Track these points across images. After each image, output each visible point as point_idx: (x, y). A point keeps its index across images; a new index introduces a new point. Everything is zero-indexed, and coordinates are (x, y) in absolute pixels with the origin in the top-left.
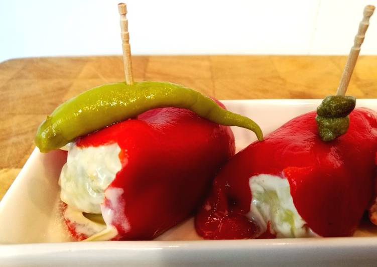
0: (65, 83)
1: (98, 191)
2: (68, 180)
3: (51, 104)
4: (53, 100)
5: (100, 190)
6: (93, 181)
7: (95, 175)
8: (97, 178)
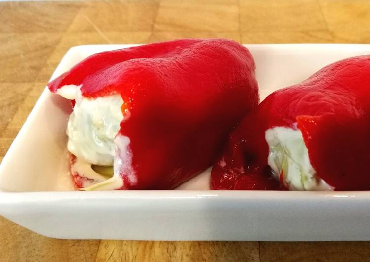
0: (51, 38)
1: (104, 140)
2: (75, 129)
3: (32, 68)
4: (35, 63)
5: (107, 138)
6: (99, 129)
7: (100, 123)
8: (102, 126)
